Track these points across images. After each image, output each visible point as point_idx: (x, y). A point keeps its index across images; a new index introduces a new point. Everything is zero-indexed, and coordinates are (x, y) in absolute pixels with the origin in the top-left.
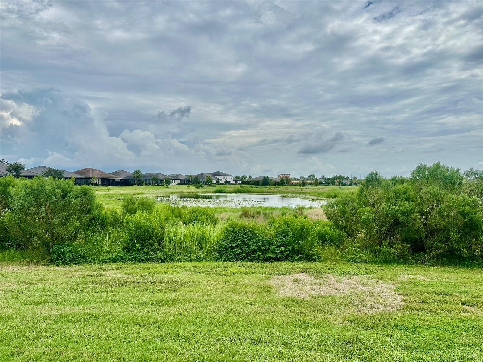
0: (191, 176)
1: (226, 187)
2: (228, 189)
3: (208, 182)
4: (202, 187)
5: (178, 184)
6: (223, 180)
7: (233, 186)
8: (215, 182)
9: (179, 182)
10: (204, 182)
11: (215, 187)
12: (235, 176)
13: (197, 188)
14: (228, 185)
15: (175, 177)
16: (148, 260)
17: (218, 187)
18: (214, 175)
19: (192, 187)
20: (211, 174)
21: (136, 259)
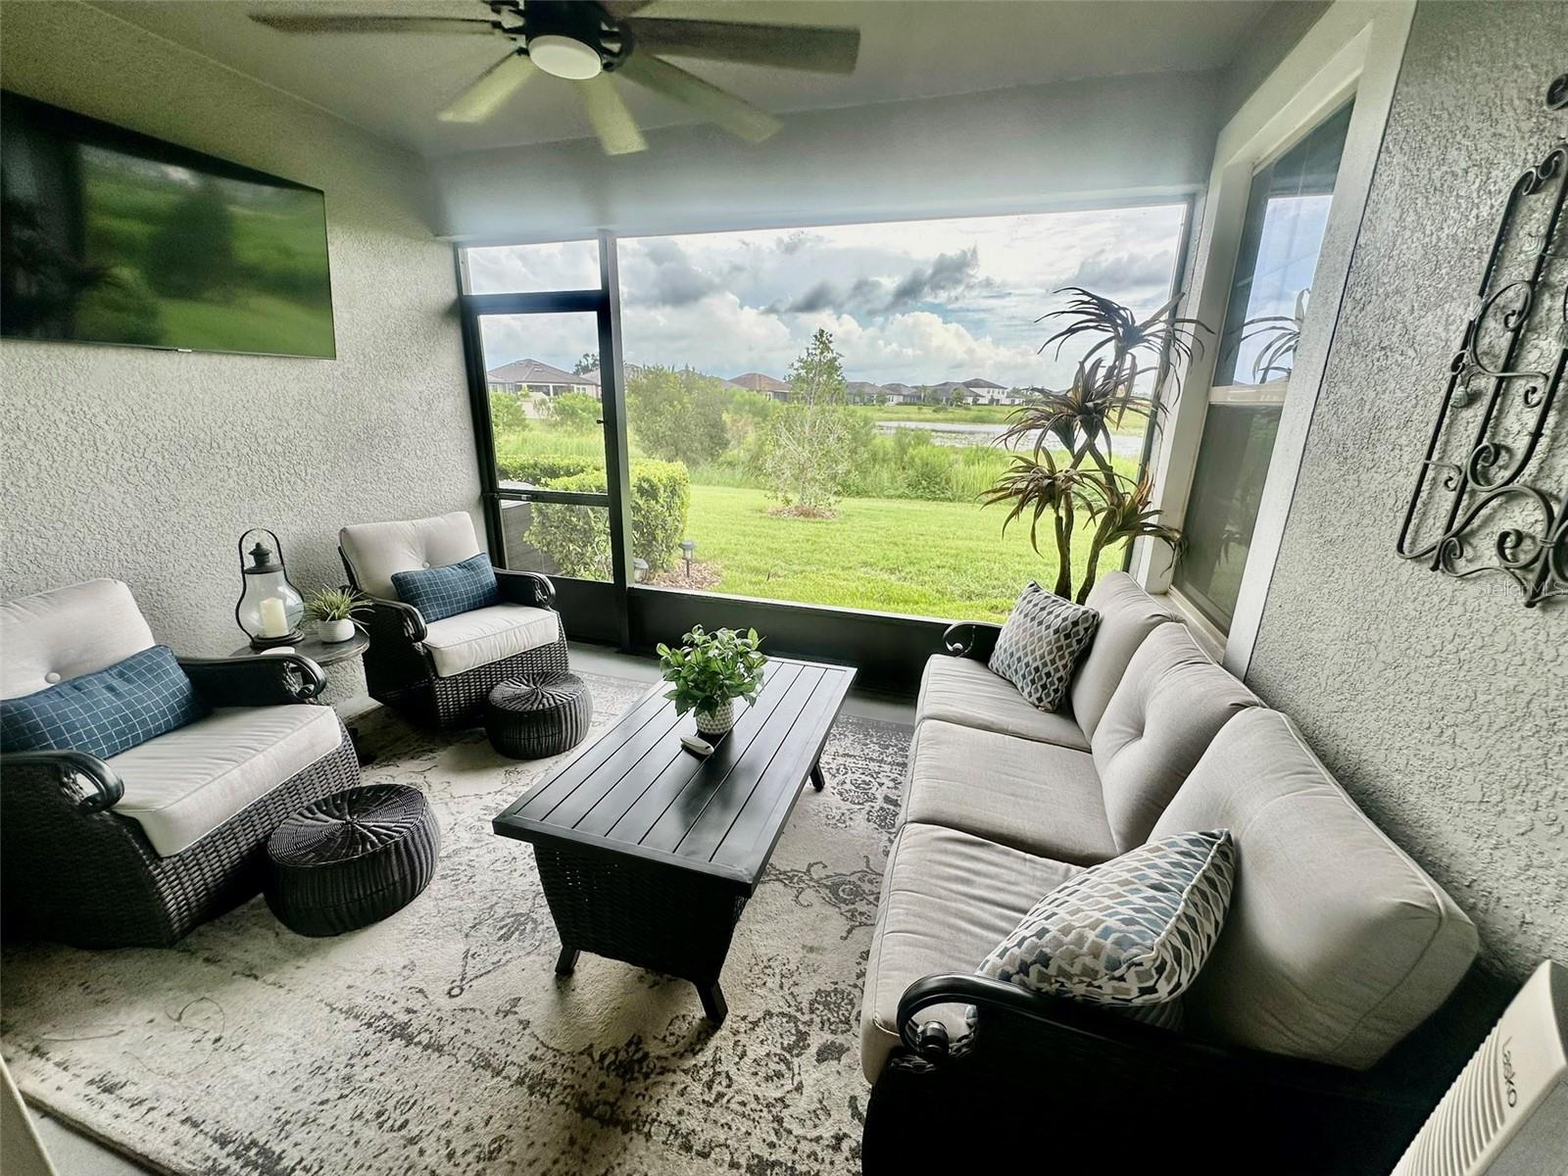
0: (924, 388)
1: (990, 411)
2: (999, 416)
3: (957, 400)
4: (944, 409)
5: (899, 404)
6: (985, 395)
7: (1007, 409)
8: (970, 400)
9: (901, 399)
10: (947, 400)
11: (970, 409)
12: (1010, 388)
13: (935, 411)
14: (994, 407)
15: (895, 389)
16: (935, 499)
17: (974, 412)
18: (968, 385)
19: (925, 410)
20: (964, 384)
21: (921, 497)
